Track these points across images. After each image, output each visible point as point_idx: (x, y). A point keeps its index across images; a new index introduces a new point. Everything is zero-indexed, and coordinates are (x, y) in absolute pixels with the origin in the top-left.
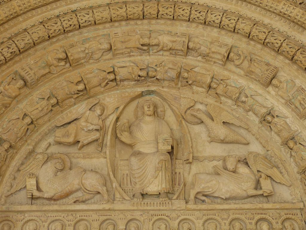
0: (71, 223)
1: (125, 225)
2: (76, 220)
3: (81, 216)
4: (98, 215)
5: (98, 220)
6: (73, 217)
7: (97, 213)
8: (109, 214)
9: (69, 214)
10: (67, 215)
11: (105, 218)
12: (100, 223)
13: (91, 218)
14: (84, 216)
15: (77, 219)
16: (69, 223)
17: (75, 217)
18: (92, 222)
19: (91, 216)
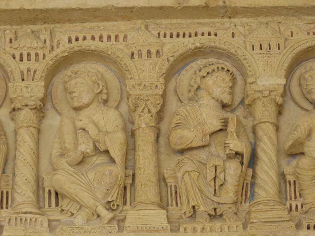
0: (33, 65)
1: (283, 73)
2: (54, 53)
3: (77, 39)
4: (155, 33)
5: (158, 52)
6: (41, 44)
7: (151, 27)
8: (206, 30)
9: (20, 34)
10: (13, 37)
11: (190, 43)
12: (167, 65)
13: (121, 45)
14: (89, 37)
15: (57, 51)
16: (24, 66)
17: (48, 42)
18: (128, 61)
19: (121, 38)
